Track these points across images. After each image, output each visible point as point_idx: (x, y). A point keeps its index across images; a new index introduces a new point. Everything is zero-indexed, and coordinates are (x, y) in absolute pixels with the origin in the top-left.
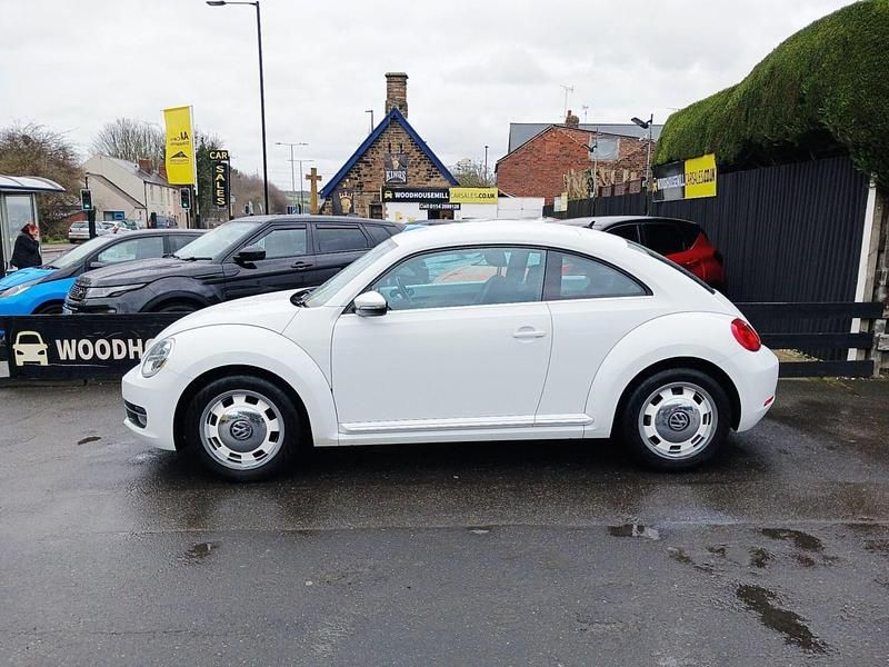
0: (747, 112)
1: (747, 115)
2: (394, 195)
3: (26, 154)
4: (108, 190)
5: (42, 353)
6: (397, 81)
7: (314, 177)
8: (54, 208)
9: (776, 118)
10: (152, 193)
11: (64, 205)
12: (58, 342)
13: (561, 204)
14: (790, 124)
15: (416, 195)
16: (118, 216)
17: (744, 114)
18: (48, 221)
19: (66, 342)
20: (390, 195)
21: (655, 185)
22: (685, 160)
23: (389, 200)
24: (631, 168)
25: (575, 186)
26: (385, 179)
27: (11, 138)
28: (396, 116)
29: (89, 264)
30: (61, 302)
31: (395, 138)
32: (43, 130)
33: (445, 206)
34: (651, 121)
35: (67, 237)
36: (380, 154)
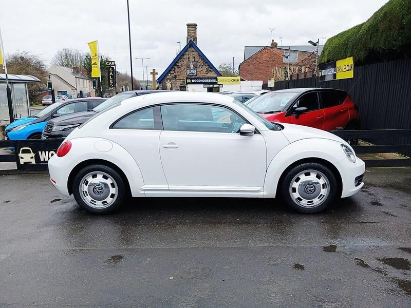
0: (371, 35)
1: (371, 37)
2: (191, 81)
3: (22, 65)
4: (59, 81)
5: (32, 158)
6: (192, 27)
7: (154, 73)
8: (35, 90)
9: (388, 38)
10: (79, 82)
11: (40, 88)
12: (40, 152)
13: (271, 83)
14: (395, 41)
15: (202, 81)
16: (64, 93)
17: (369, 36)
18: (32, 96)
19: (43, 152)
20: (190, 81)
21: (320, 73)
22: (337, 60)
23: (189, 83)
24: (305, 65)
25: (278, 74)
26: (187, 74)
27: (15, 58)
28: (192, 44)
29: (53, 115)
30: (41, 133)
31: (192, 54)
32: (30, 54)
33: (215, 86)
34: (318, 42)
35: (41, 103)
36: (184, 62)
